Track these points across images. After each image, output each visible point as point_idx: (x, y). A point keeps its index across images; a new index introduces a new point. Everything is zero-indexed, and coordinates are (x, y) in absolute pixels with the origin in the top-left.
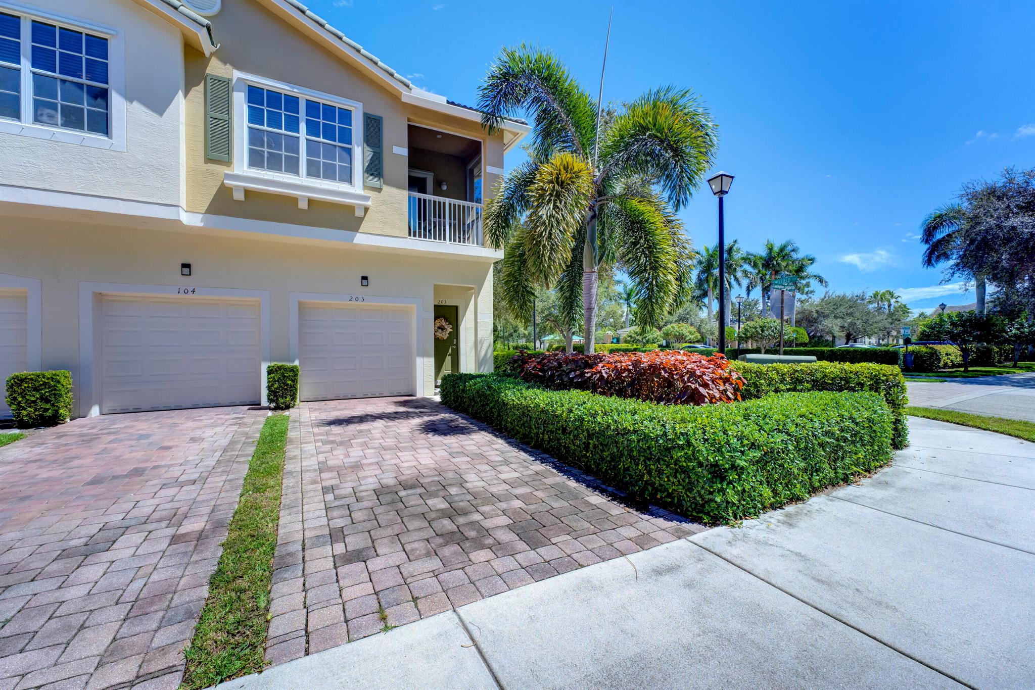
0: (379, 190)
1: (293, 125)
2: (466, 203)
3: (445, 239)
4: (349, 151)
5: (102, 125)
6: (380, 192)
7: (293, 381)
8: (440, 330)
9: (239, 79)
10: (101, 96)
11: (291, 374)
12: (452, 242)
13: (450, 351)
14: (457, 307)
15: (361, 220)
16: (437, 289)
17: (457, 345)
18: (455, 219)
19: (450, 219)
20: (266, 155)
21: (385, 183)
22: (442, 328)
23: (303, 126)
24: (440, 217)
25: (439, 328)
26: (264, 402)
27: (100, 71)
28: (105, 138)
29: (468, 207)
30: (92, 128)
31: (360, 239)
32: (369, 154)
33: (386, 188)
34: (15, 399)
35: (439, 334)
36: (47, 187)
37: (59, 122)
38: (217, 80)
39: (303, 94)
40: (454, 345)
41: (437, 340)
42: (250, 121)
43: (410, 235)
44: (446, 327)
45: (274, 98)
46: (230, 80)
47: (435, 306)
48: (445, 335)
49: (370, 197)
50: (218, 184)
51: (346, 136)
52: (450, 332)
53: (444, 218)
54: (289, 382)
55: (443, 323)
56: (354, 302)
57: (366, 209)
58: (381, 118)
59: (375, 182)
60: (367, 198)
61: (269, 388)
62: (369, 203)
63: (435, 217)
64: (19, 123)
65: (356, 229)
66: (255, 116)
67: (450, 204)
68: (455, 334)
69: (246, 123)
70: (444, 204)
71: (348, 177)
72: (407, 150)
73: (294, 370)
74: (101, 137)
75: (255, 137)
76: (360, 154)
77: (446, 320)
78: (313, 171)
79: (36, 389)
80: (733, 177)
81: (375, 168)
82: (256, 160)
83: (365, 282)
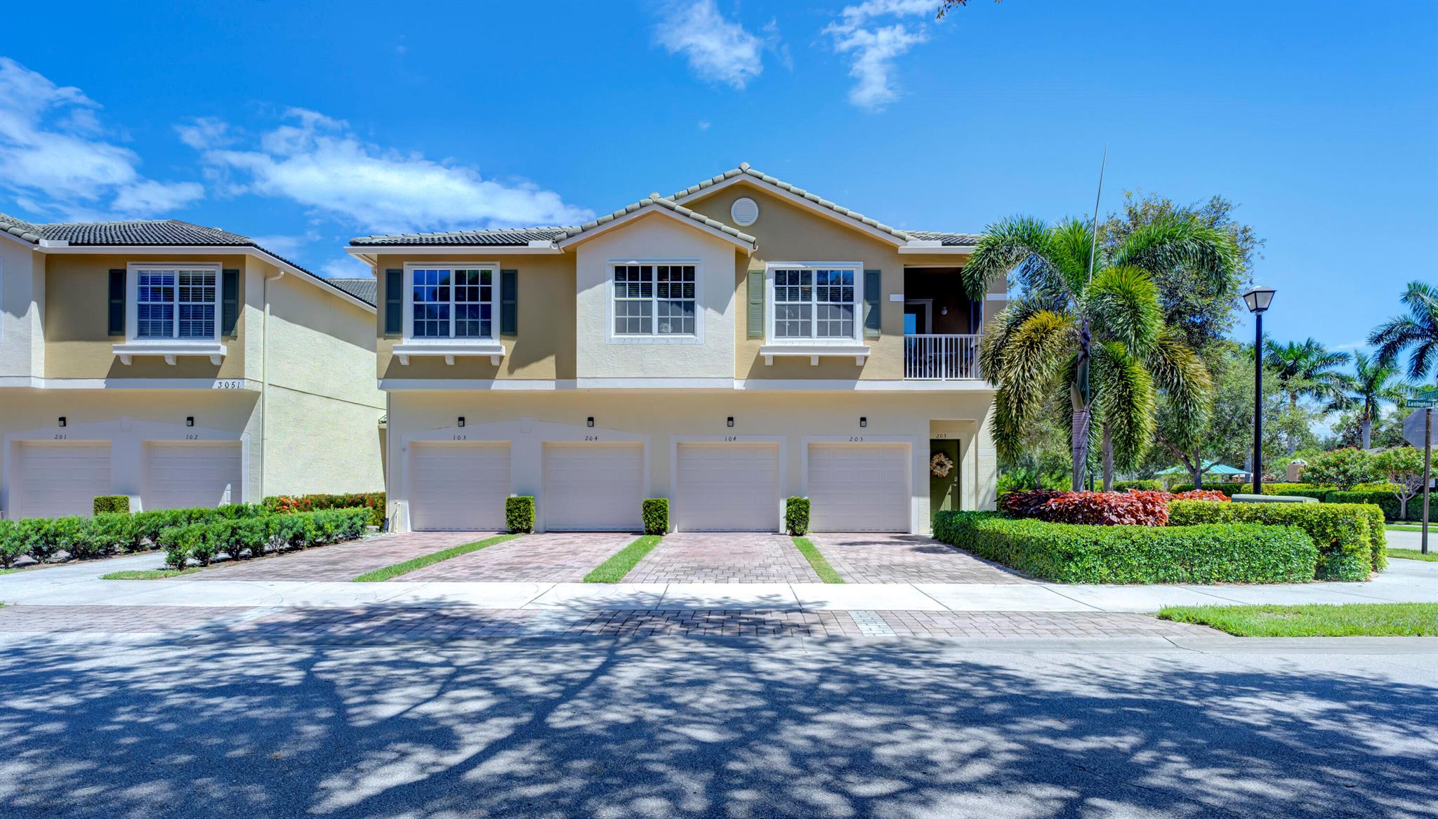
0: (877, 339)
1: (807, 295)
2: (968, 336)
3: (940, 376)
4: (850, 309)
5: (691, 328)
6: (878, 340)
7: (806, 512)
8: (939, 467)
9: (769, 268)
10: (690, 307)
11: (805, 506)
12: (949, 378)
13: (950, 490)
14: (958, 441)
15: (861, 368)
16: (934, 425)
17: (959, 483)
18: (951, 351)
19: (946, 351)
20: (787, 324)
21: (882, 333)
22: (941, 465)
23: (814, 295)
24: (936, 351)
25: (938, 464)
26: (783, 528)
27: (690, 291)
28: (693, 336)
29: (966, 339)
30: (687, 331)
31: (861, 386)
32: (869, 308)
33: (883, 337)
34: (647, 516)
35: (938, 471)
36: (665, 376)
37: (670, 330)
38: (755, 273)
39: (814, 267)
40: (955, 483)
41: (933, 477)
42: (777, 300)
43: (905, 376)
44: (946, 463)
45: (794, 276)
46: (763, 271)
47: (932, 441)
48: (944, 472)
49: (868, 348)
50: (755, 356)
51: (849, 295)
52: (950, 469)
53: (940, 351)
54: (803, 513)
55: (942, 458)
56: (854, 443)
57: (866, 358)
58: (880, 271)
59: (874, 332)
60: (866, 349)
61: (788, 518)
62: (868, 353)
63: (930, 351)
64: (651, 336)
65: (857, 378)
66: (780, 295)
67: (946, 339)
68: (957, 471)
69: (774, 302)
70: (940, 339)
71: (850, 332)
72: (903, 295)
73: (806, 503)
74: (691, 336)
75: (780, 312)
76: (860, 309)
77: (946, 455)
78: (822, 332)
79: (656, 510)
80: (1274, 292)
81: (874, 321)
82: (780, 331)
83: (863, 423)
